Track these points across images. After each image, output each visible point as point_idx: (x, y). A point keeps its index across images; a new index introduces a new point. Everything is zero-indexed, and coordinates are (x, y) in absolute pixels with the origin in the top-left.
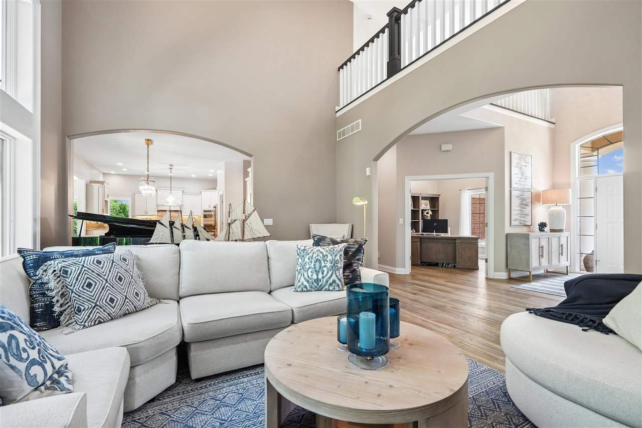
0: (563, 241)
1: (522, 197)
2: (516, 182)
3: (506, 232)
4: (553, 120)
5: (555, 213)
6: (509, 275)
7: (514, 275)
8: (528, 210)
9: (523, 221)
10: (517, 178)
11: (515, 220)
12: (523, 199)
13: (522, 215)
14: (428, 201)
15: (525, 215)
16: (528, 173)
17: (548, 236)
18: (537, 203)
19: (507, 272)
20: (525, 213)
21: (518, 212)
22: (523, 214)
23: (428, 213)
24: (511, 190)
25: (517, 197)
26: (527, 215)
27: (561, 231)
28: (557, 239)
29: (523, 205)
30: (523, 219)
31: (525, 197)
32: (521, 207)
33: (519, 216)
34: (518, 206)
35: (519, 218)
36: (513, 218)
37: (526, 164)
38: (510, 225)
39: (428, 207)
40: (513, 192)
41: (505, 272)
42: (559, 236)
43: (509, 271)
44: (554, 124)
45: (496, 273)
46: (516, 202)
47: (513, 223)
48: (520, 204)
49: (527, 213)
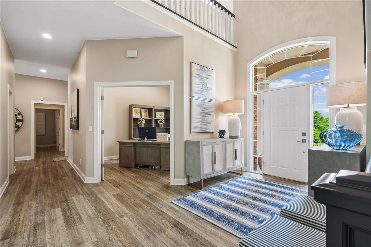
0: (238, 146)
1: (203, 106)
2: (197, 91)
3: (185, 139)
4: (236, 45)
5: (232, 122)
6: (188, 181)
7: (192, 181)
8: (210, 119)
9: (204, 128)
10: (198, 88)
11: (195, 128)
12: (205, 109)
13: (203, 123)
14: (163, 113)
15: (207, 123)
16: (210, 85)
17: (222, 143)
18: (221, 113)
19: (187, 178)
20: (206, 121)
21: (199, 120)
22: (205, 122)
23: (161, 122)
24: (191, 99)
25: (198, 105)
26: (209, 123)
27: (236, 137)
28: (232, 144)
29: (205, 113)
30: (204, 127)
31: (207, 107)
32: (202, 116)
33: (200, 124)
34: (199, 115)
35: (201, 126)
36: (193, 125)
37: (207, 77)
38: (191, 133)
39: (163, 117)
40: (194, 102)
41: (184, 178)
42: (233, 142)
43: (188, 177)
44: (237, 48)
45: (176, 179)
46: (196, 111)
47: (193, 130)
48: (201, 113)
49: (209, 121)
